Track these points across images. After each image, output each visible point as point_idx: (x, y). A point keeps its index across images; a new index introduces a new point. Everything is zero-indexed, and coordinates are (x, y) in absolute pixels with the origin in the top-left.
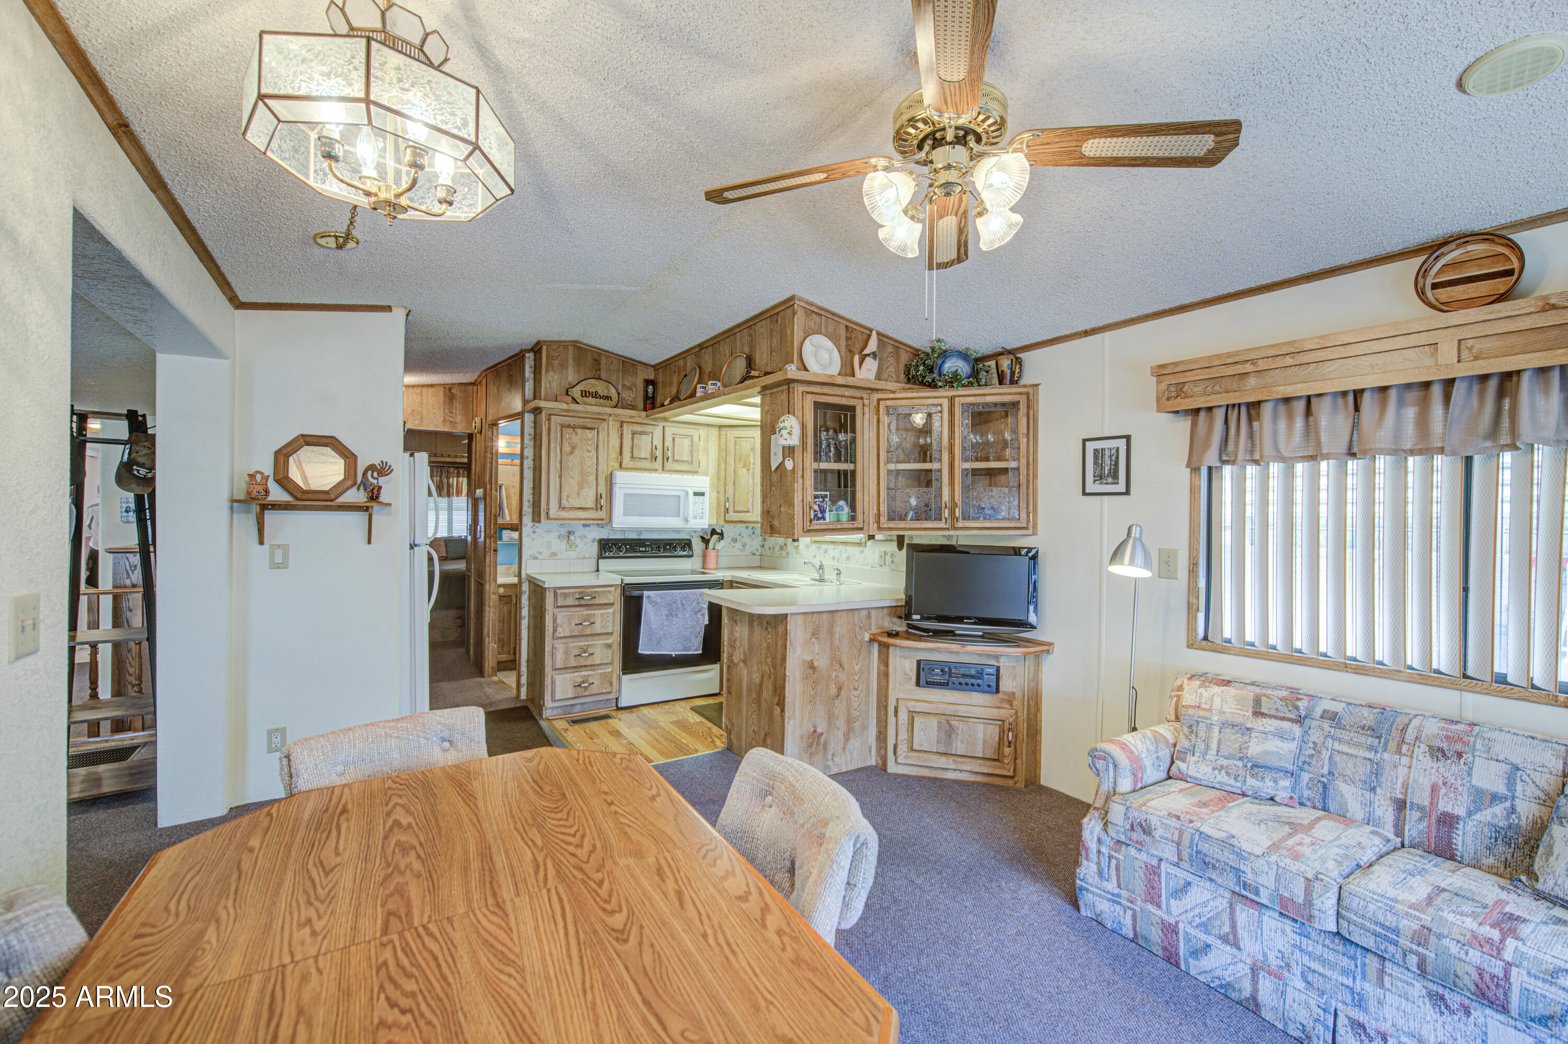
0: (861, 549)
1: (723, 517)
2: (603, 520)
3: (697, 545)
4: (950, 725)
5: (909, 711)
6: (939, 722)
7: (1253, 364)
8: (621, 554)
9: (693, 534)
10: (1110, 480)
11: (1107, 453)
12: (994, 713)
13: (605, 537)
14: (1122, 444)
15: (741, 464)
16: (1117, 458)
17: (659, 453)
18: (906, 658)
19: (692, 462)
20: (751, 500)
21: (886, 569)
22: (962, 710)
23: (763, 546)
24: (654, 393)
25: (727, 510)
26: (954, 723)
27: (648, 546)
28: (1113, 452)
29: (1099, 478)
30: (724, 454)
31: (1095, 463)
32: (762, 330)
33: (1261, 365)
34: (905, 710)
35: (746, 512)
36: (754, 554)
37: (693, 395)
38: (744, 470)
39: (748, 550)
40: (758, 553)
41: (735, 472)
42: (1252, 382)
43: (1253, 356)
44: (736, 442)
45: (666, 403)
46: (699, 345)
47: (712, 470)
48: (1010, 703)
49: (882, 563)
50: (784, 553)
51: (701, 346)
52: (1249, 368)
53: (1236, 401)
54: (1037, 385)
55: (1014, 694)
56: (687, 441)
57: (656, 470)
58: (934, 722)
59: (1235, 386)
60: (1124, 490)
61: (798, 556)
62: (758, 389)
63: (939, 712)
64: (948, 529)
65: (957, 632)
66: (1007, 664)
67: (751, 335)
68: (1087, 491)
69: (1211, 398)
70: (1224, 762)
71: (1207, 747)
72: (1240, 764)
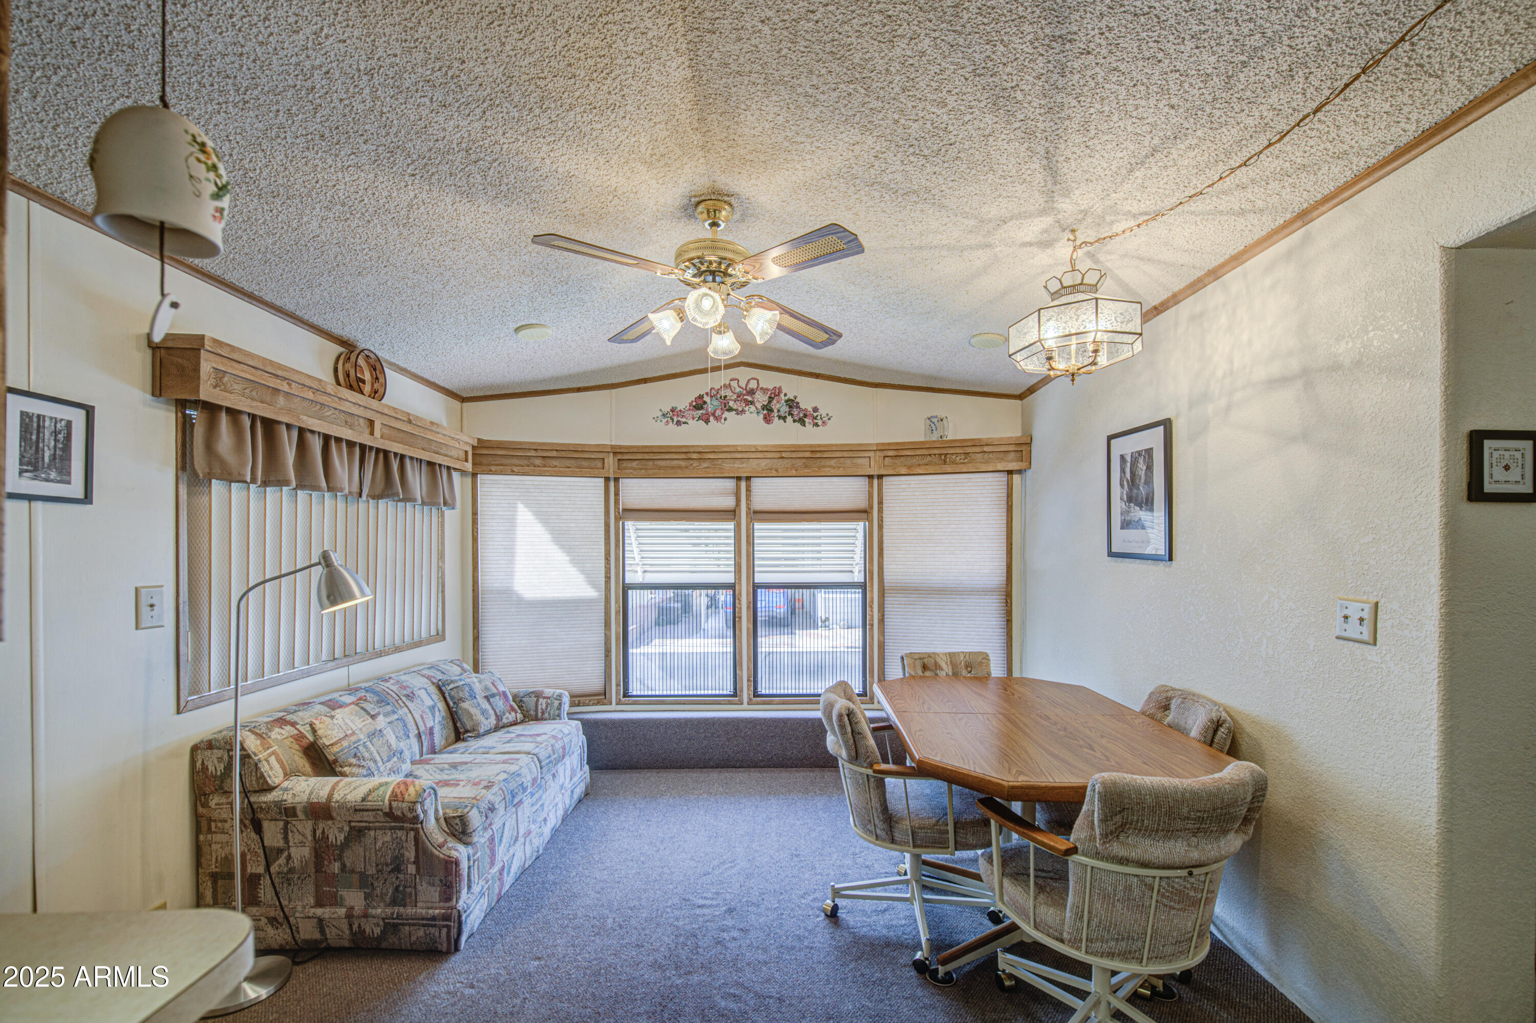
14: (76, 415)
16: (68, 438)
52: (285, 387)
59: (268, 399)
60: (81, 495)
69: (255, 404)
70: (389, 765)
71: (375, 761)
72: (395, 759)
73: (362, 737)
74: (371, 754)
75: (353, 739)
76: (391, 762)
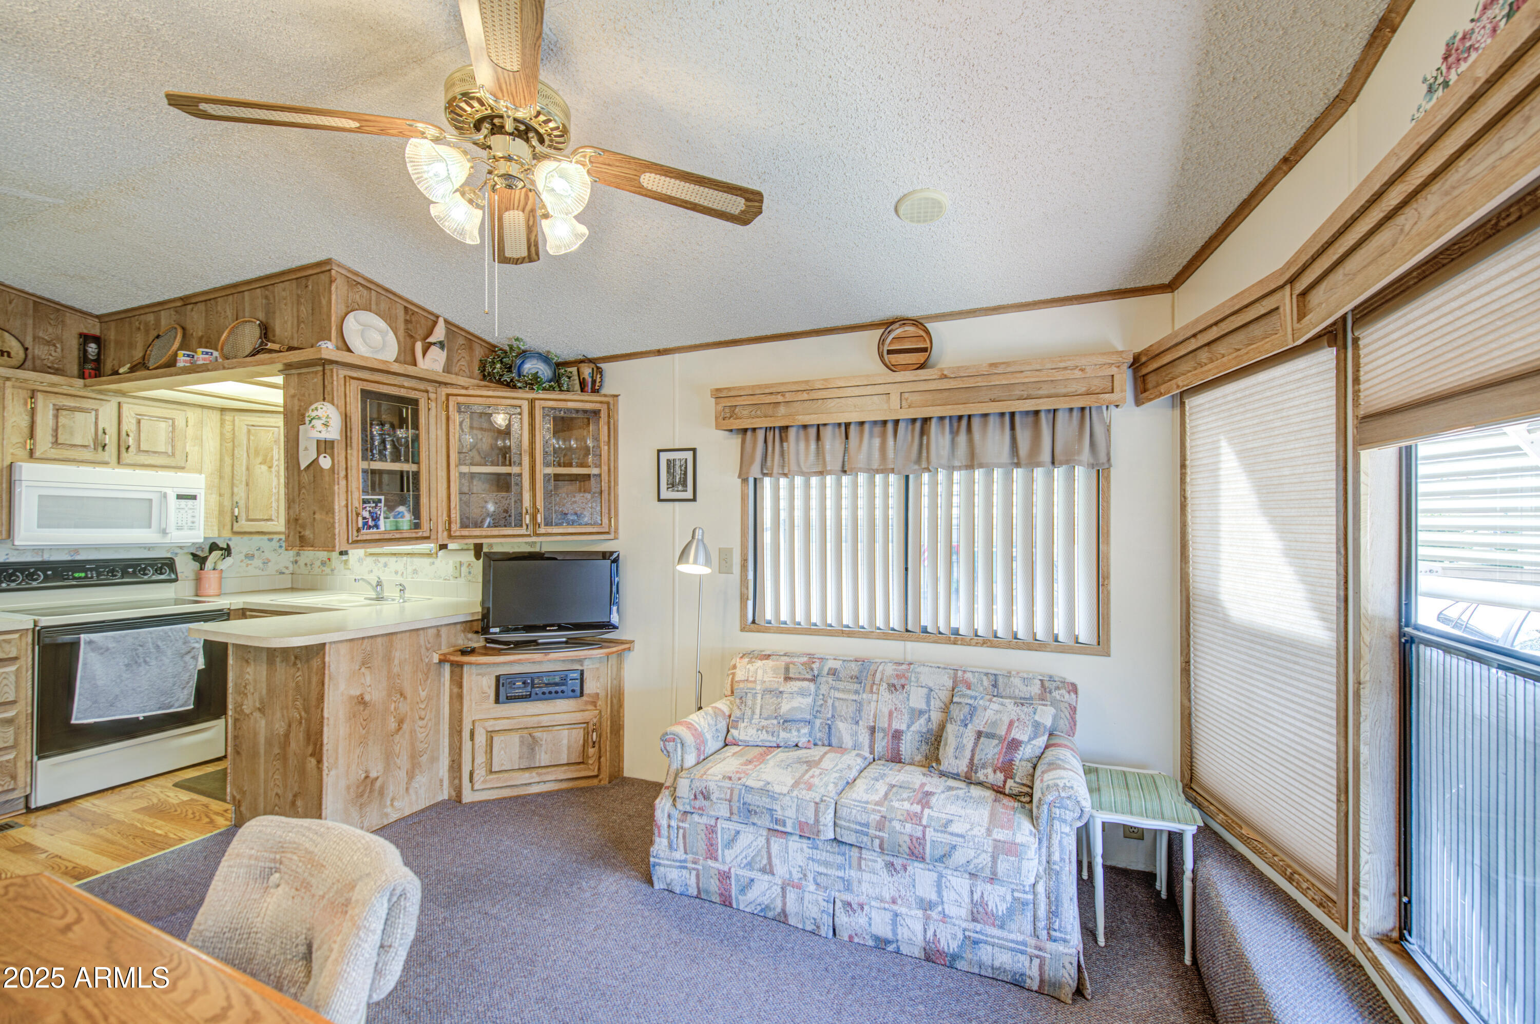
0: (431, 560)
1: (229, 527)
3: (185, 566)
4: (533, 738)
5: (488, 732)
6: (521, 737)
7: (783, 396)
9: (179, 551)
10: (680, 488)
11: (678, 463)
12: (579, 717)
14: (689, 455)
15: (260, 459)
16: (686, 468)
17: (110, 439)
18: (483, 675)
19: (173, 455)
20: (274, 505)
21: (462, 581)
22: (545, 720)
23: (296, 562)
24: (99, 354)
25: (236, 518)
26: (537, 734)
27: (91, 569)
28: (683, 462)
29: (672, 485)
30: (230, 445)
31: (668, 472)
32: (284, 294)
33: (789, 397)
34: (483, 732)
35: (268, 520)
36: (282, 573)
37: (171, 363)
38: (264, 468)
39: (272, 568)
40: (287, 572)
41: (248, 469)
42: (782, 410)
43: (782, 389)
44: (249, 431)
45: (121, 371)
46: (181, 299)
47: (210, 466)
48: (594, 704)
49: (457, 575)
50: (327, 570)
51: (186, 301)
52: (780, 398)
53: (772, 425)
54: (617, 396)
55: (598, 694)
56: (163, 427)
57: (106, 463)
58: (515, 738)
59: (770, 413)
60: (692, 497)
61: (348, 572)
62: (280, 366)
63: (522, 726)
64: (529, 536)
65: (540, 641)
66: (591, 667)
67: (267, 298)
68: (662, 497)
69: (754, 420)
70: (764, 723)
71: (753, 713)
72: (775, 722)
73: (758, 687)
74: (754, 704)
75: (750, 685)
76: (769, 722)
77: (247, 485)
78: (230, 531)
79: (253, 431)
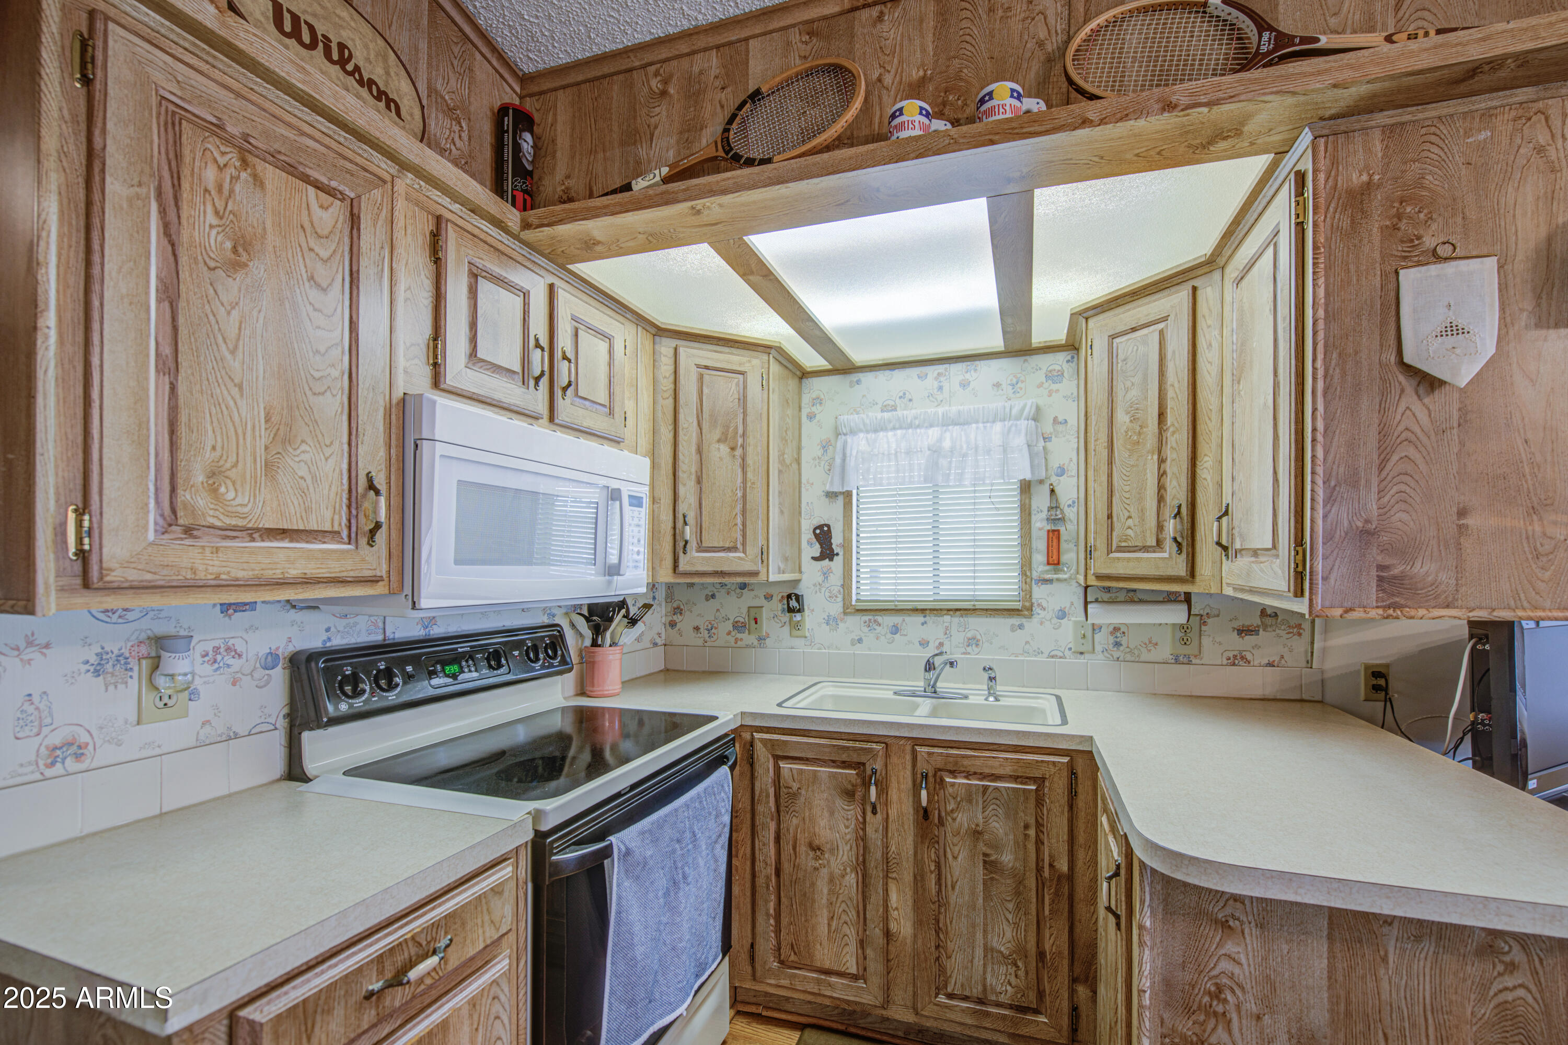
0: (1015, 621)
1: (669, 562)
2: (373, 581)
8: (392, 697)
13: (315, 643)
15: (717, 434)
17: (542, 364)
19: (611, 413)
20: (739, 520)
23: (673, 624)
25: (679, 546)
27: (470, 656)
30: (669, 404)
35: (729, 549)
36: (655, 644)
38: (723, 449)
40: (659, 641)
41: (699, 451)
44: (701, 378)
47: (644, 442)
50: (748, 638)
56: (600, 351)
57: (536, 418)
77: (699, 481)
78: (670, 571)
79: (706, 378)
